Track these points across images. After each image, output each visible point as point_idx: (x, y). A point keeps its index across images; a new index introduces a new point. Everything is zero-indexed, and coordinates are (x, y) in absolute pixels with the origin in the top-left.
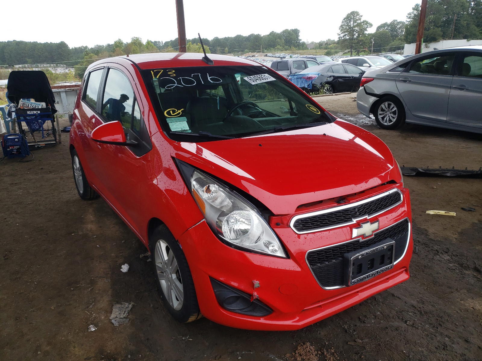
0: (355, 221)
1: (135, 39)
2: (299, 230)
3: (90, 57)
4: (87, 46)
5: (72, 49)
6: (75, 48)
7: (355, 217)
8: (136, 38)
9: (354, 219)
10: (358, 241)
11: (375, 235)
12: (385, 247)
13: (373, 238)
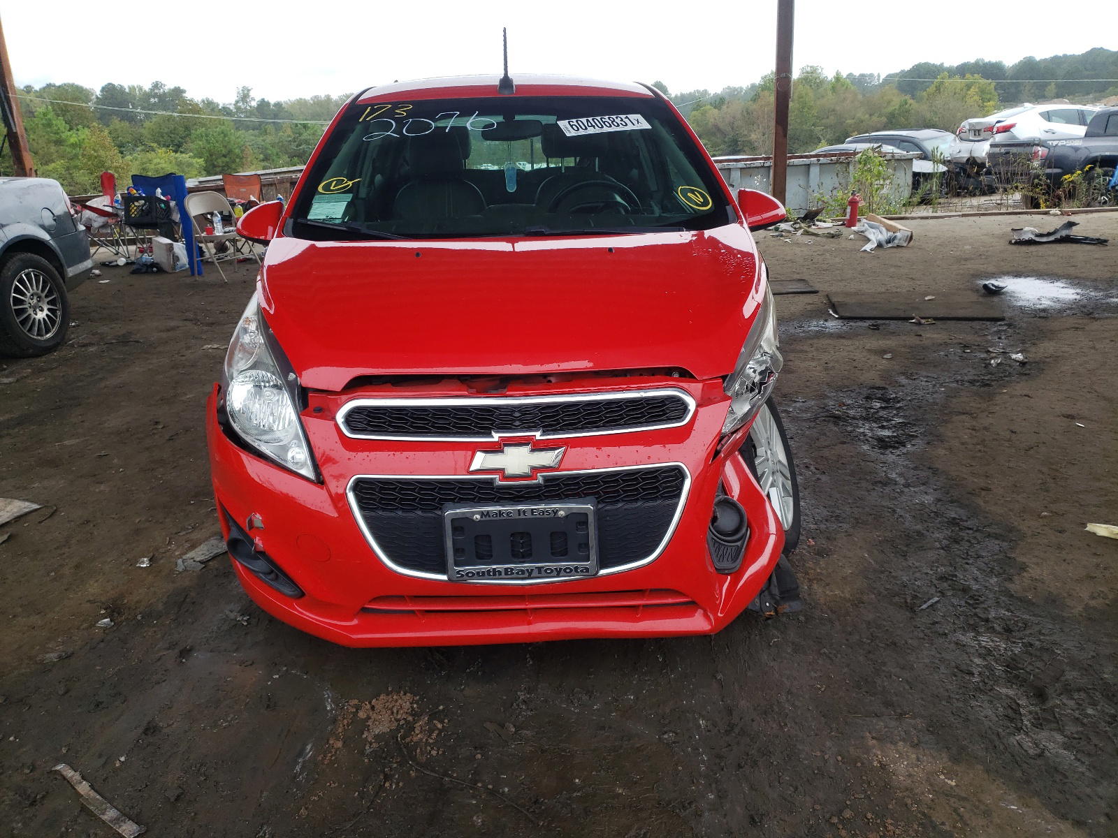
0: (496, 437)
1: (809, 69)
2: (354, 430)
3: (702, 114)
4: (706, 90)
5: (676, 97)
6: (682, 95)
7: (501, 428)
8: (811, 67)
9: (496, 432)
10: (491, 482)
11: (546, 479)
12: (562, 513)
13: (538, 486)
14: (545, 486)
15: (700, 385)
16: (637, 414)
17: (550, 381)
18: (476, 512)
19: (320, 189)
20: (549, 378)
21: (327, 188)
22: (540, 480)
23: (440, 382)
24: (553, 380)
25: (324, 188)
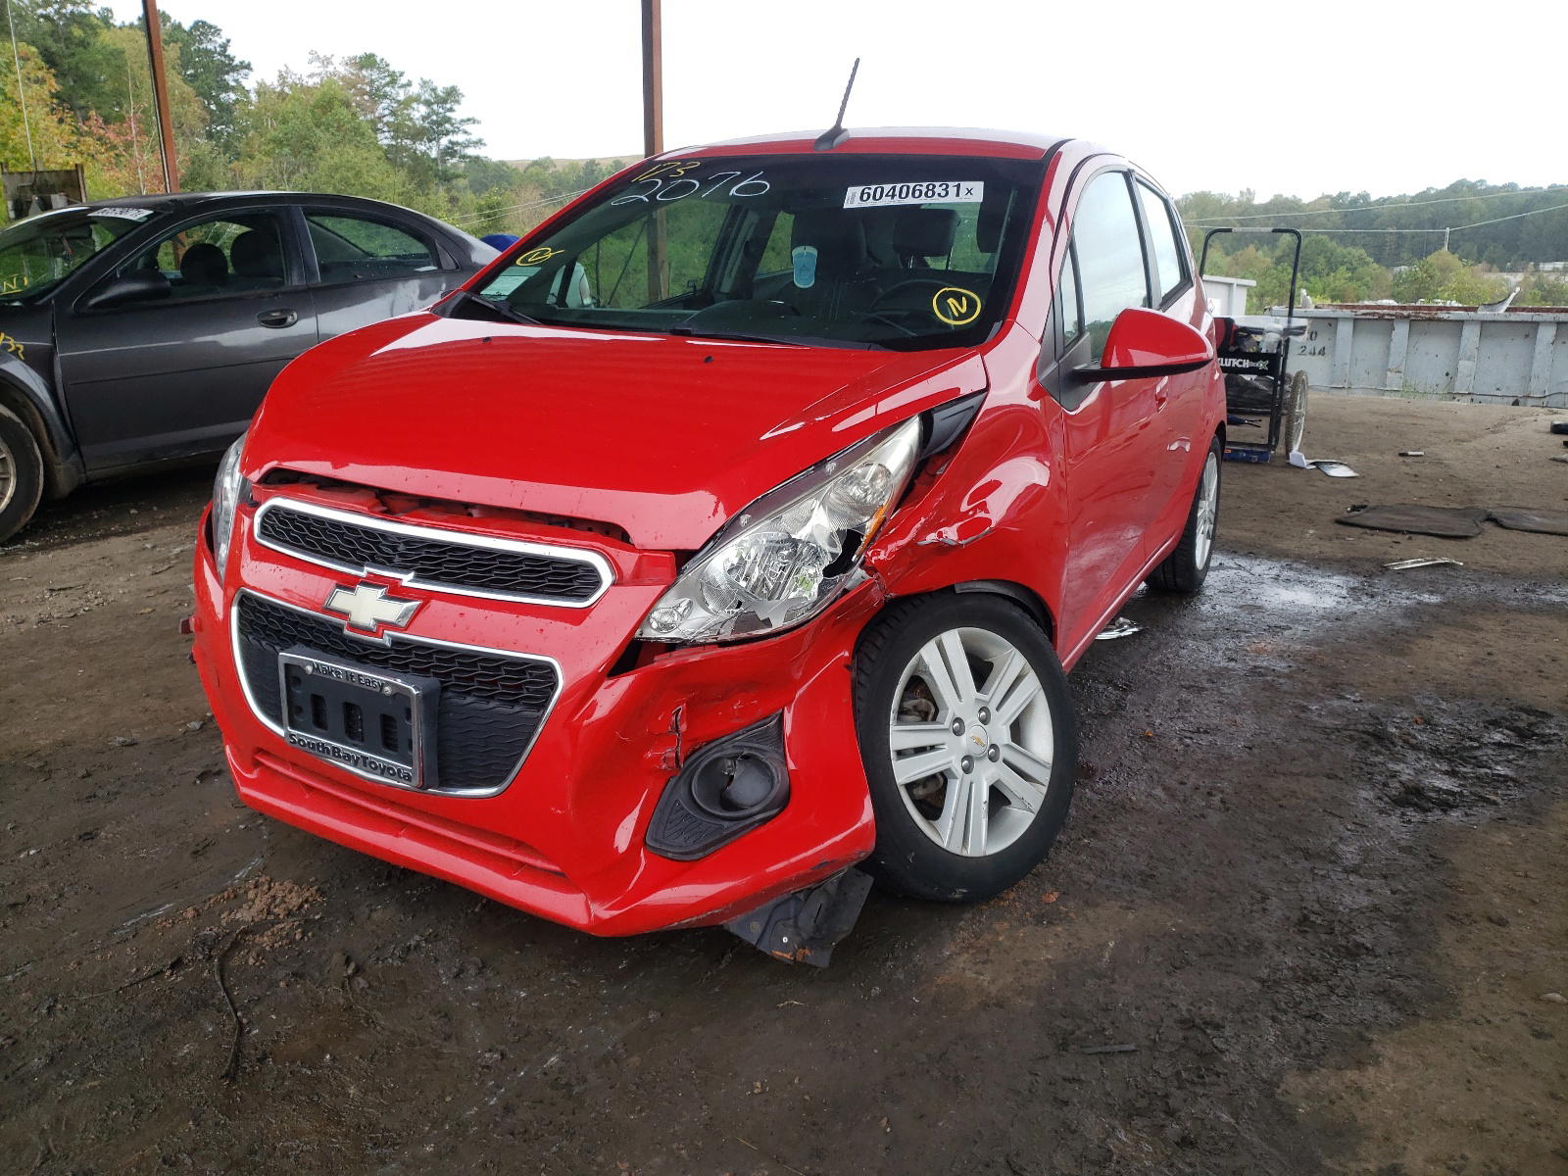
0: (366, 571)
2: (262, 532)
7: (379, 562)
9: (370, 566)
10: (339, 628)
11: (396, 642)
12: (388, 690)
13: (382, 647)
14: (391, 649)
15: (635, 556)
16: (532, 578)
17: (470, 515)
18: (310, 661)
19: (518, 262)
20: (470, 510)
21: (525, 261)
22: (386, 641)
23: (357, 491)
24: (475, 513)
25: (522, 262)
